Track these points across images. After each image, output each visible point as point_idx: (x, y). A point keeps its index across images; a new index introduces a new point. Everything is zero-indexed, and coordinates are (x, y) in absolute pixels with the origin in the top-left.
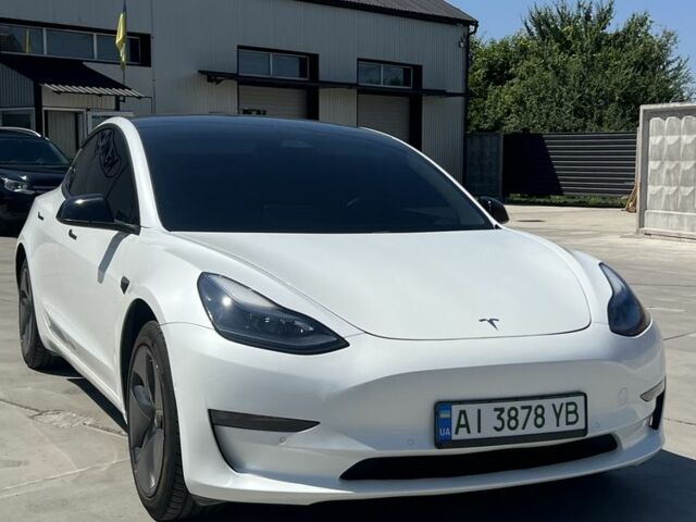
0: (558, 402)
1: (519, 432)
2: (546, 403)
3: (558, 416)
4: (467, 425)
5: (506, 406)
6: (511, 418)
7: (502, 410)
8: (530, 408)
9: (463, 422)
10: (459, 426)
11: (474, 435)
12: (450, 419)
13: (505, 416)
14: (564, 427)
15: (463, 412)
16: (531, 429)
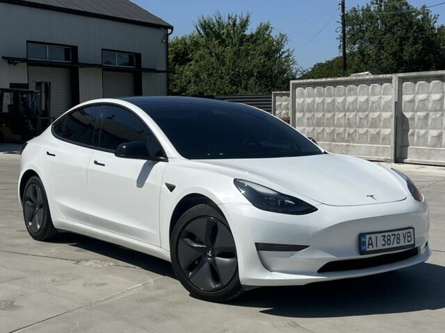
0: (405, 231)
1: (391, 246)
2: (400, 232)
3: (405, 238)
4: (372, 244)
5: (386, 234)
6: (388, 240)
7: (384, 236)
8: (394, 235)
9: (370, 242)
10: (369, 244)
11: (375, 248)
12: (365, 242)
13: (386, 239)
14: (407, 244)
15: (370, 238)
16: (396, 245)
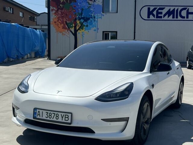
0: (63, 114)
3: (62, 117)
9: (39, 114)
12: (36, 112)
13: (48, 114)
14: (64, 121)
